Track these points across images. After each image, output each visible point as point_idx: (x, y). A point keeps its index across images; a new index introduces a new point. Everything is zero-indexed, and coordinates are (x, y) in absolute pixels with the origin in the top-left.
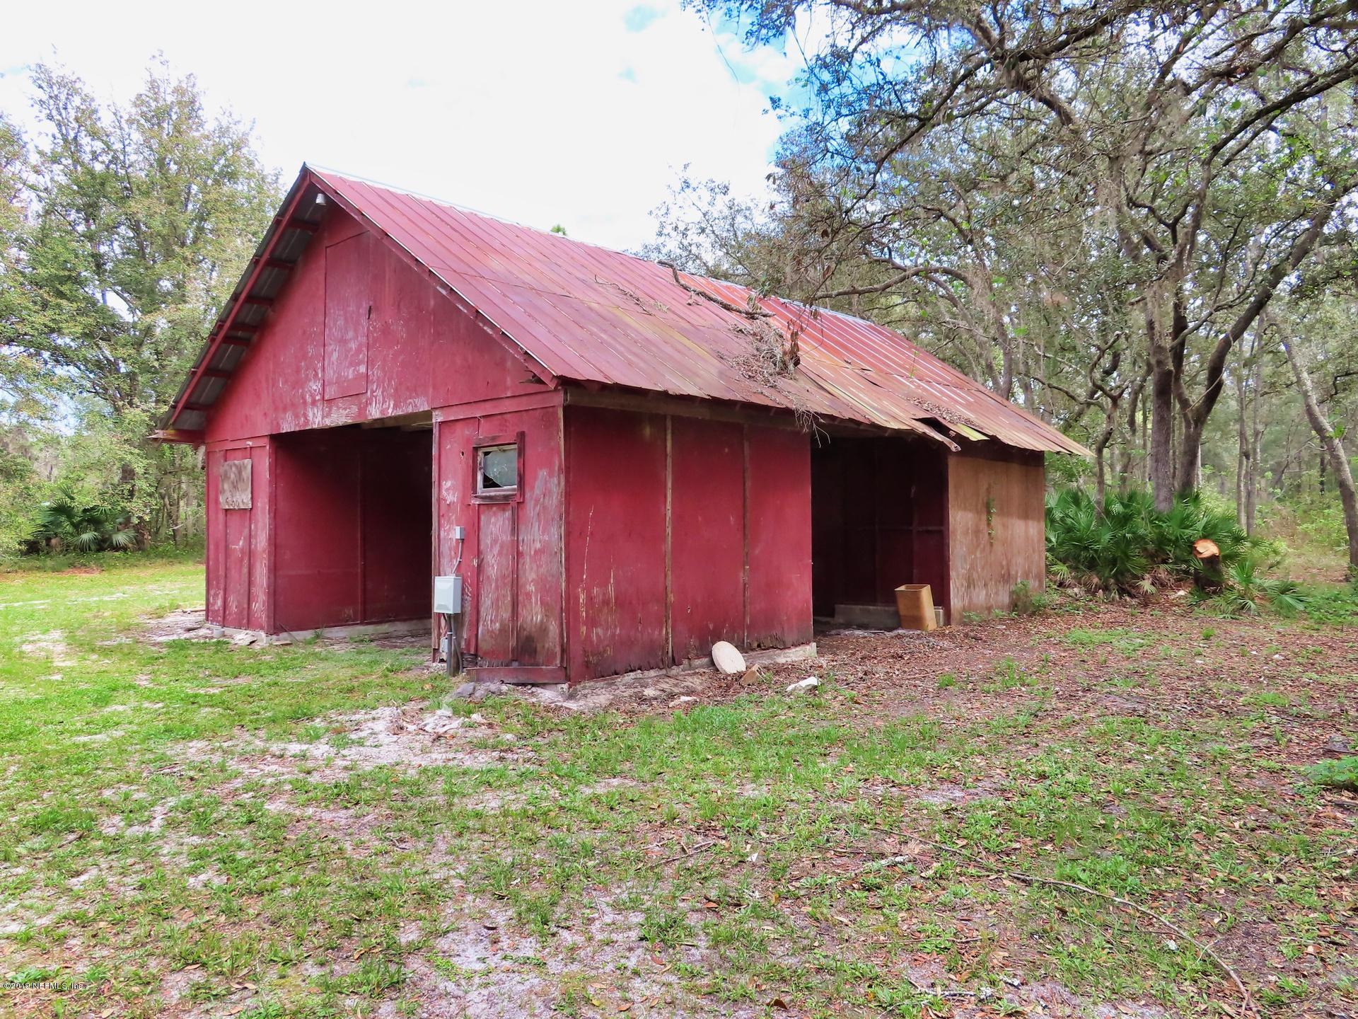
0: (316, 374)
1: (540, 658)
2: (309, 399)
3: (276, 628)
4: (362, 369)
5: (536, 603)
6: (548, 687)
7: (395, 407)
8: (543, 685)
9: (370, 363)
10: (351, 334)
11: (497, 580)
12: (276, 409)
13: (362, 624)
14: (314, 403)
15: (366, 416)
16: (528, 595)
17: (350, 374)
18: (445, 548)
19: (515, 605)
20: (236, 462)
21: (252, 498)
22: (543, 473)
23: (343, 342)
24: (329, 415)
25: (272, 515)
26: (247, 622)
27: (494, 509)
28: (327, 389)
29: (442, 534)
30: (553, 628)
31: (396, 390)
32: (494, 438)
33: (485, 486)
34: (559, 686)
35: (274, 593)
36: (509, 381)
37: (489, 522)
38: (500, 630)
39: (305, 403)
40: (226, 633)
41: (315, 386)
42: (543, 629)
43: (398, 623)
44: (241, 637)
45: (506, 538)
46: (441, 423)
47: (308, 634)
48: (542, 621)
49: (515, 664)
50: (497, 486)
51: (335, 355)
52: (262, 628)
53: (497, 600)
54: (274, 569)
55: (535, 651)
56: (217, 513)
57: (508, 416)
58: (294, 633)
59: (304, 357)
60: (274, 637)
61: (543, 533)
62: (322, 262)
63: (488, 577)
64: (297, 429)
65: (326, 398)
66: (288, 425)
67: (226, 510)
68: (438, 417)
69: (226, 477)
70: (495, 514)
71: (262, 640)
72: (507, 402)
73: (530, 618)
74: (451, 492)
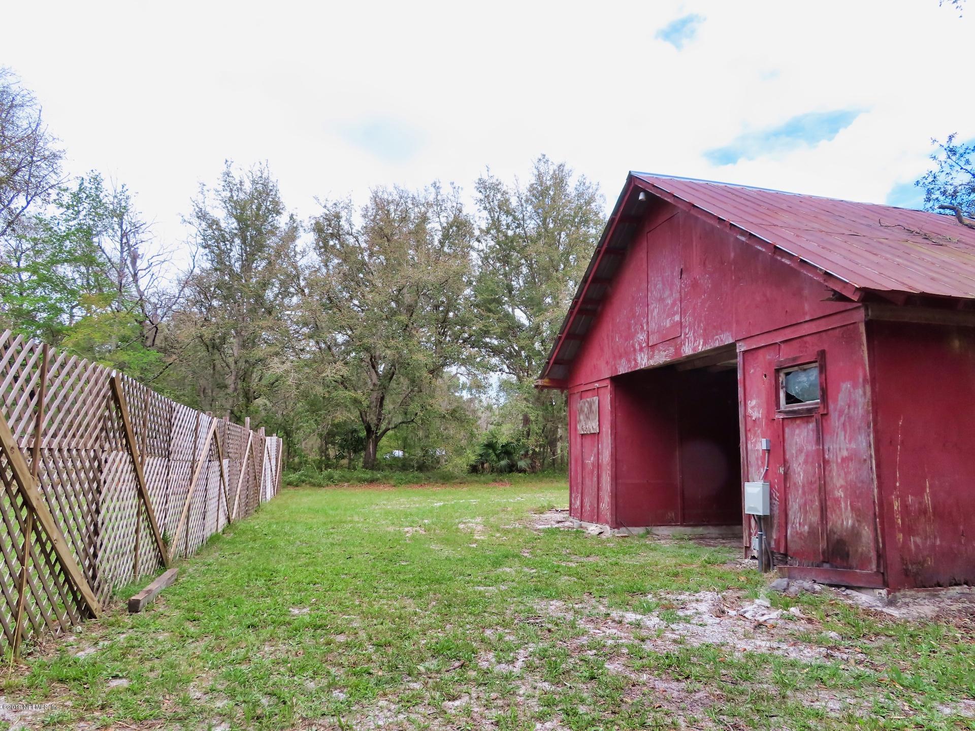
0: (643, 328)
1: (854, 562)
2: (637, 347)
3: (617, 524)
4: (677, 318)
5: (846, 509)
6: (863, 591)
7: (705, 343)
8: (858, 589)
9: (683, 313)
10: (667, 293)
11: (803, 486)
12: (614, 358)
13: (682, 525)
14: (641, 349)
15: (681, 354)
16: (837, 501)
17: (668, 324)
18: (752, 458)
19: (823, 510)
20: (588, 399)
21: (599, 425)
22: (846, 386)
23: (661, 300)
24: (652, 357)
25: (613, 437)
26: (596, 518)
27: (798, 422)
28: (651, 337)
29: (749, 446)
30: (867, 533)
31: (705, 330)
32: (795, 359)
33: (787, 403)
34: (877, 591)
35: (615, 496)
36: (807, 307)
37: (793, 435)
38: (809, 532)
39: (635, 350)
40: (583, 525)
41: (642, 337)
42: (855, 534)
43: (710, 527)
44: (593, 529)
45: (812, 447)
46: (745, 352)
47: (641, 530)
48: (853, 526)
49: (826, 566)
50: (800, 401)
51: (656, 311)
52: (607, 523)
53: (805, 504)
54: (615, 478)
55: (848, 555)
56: (576, 438)
57: (808, 339)
58: (630, 528)
59: (634, 316)
60: (616, 530)
61: (850, 442)
62: (645, 244)
63: (795, 484)
64: (630, 371)
65: (650, 345)
66: (623, 369)
67: (582, 435)
68: (741, 348)
69: (582, 411)
70: (798, 426)
71: (608, 532)
72: (806, 326)
73: (840, 522)
74: (756, 409)
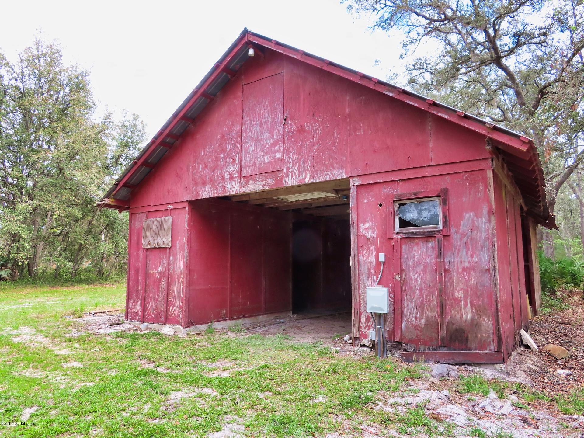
0: (234, 161)
1: (473, 345)
2: (227, 176)
3: (189, 324)
4: (279, 155)
5: (466, 305)
6: (483, 366)
7: (312, 177)
8: (479, 365)
9: (286, 151)
10: (266, 135)
11: (421, 290)
12: (196, 184)
13: (230, 319)
14: (232, 178)
15: (283, 184)
16: (457, 300)
17: (267, 159)
18: (364, 269)
19: (442, 307)
20: (158, 219)
21: (172, 240)
22: (469, 216)
23: (258, 140)
24: (246, 185)
25: (188, 250)
26: (168, 320)
27: (417, 241)
28: (244, 170)
29: (361, 259)
30: (487, 323)
31: (313, 166)
32: (415, 194)
33: (401, 226)
34: (497, 366)
35: (189, 300)
36: (431, 155)
37: (410, 250)
38: (425, 324)
39: (223, 179)
41: (233, 169)
42: (475, 324)
44: (167, 330)
45: (431, 260)
46: (358, 186)
47: (203, 327)
48: (472, 319)
49: (444, 350)
50: (417, 226)
51: (251, 149)
52: (178, 323)
53: (422, 303)
54: (189, 284)
55: (467, 339)
56: (138, 250)
57: (429, 179)
58: (197, 326)
59: (223, 151)
60: (188, 329)
61: (472, 256)
62: (240, 94)
63: (411, 288)
64: (216, 195)
65: (243, 175)
66: (207, 193)
67: (147, 249)
68: (355, 182)
69: (148, 228)
70: (417, 244)
71: (181, 331)
72: (429, 169)
73: (458, 316)
74: (370, 230)
